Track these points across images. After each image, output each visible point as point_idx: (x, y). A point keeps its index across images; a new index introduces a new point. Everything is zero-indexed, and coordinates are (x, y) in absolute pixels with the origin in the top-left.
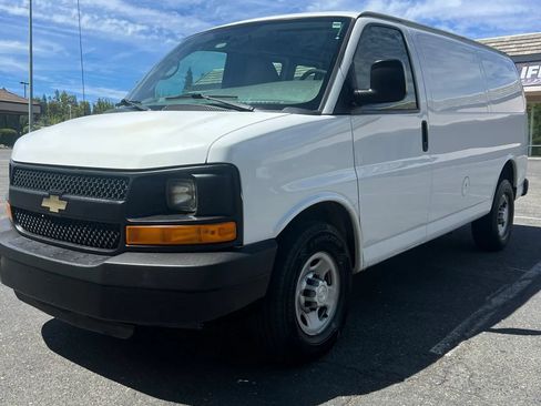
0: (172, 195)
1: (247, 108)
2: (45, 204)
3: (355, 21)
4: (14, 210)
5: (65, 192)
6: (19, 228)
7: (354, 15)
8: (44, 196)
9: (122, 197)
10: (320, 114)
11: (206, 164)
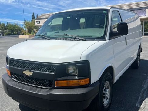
0: (68, 70)
1: (84, 39)
2: (24, 72)
3: (110, 10)
4: (11, 73)
5: (32, 70)
6: (14, 79)
7: (109, 8)
8: (24, 70)
9: (53, 72)
10: (105, 40)
11: (80, 61)
